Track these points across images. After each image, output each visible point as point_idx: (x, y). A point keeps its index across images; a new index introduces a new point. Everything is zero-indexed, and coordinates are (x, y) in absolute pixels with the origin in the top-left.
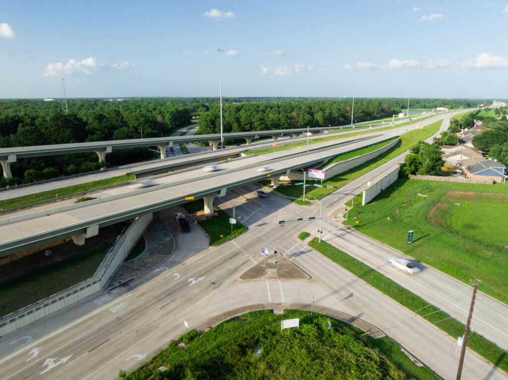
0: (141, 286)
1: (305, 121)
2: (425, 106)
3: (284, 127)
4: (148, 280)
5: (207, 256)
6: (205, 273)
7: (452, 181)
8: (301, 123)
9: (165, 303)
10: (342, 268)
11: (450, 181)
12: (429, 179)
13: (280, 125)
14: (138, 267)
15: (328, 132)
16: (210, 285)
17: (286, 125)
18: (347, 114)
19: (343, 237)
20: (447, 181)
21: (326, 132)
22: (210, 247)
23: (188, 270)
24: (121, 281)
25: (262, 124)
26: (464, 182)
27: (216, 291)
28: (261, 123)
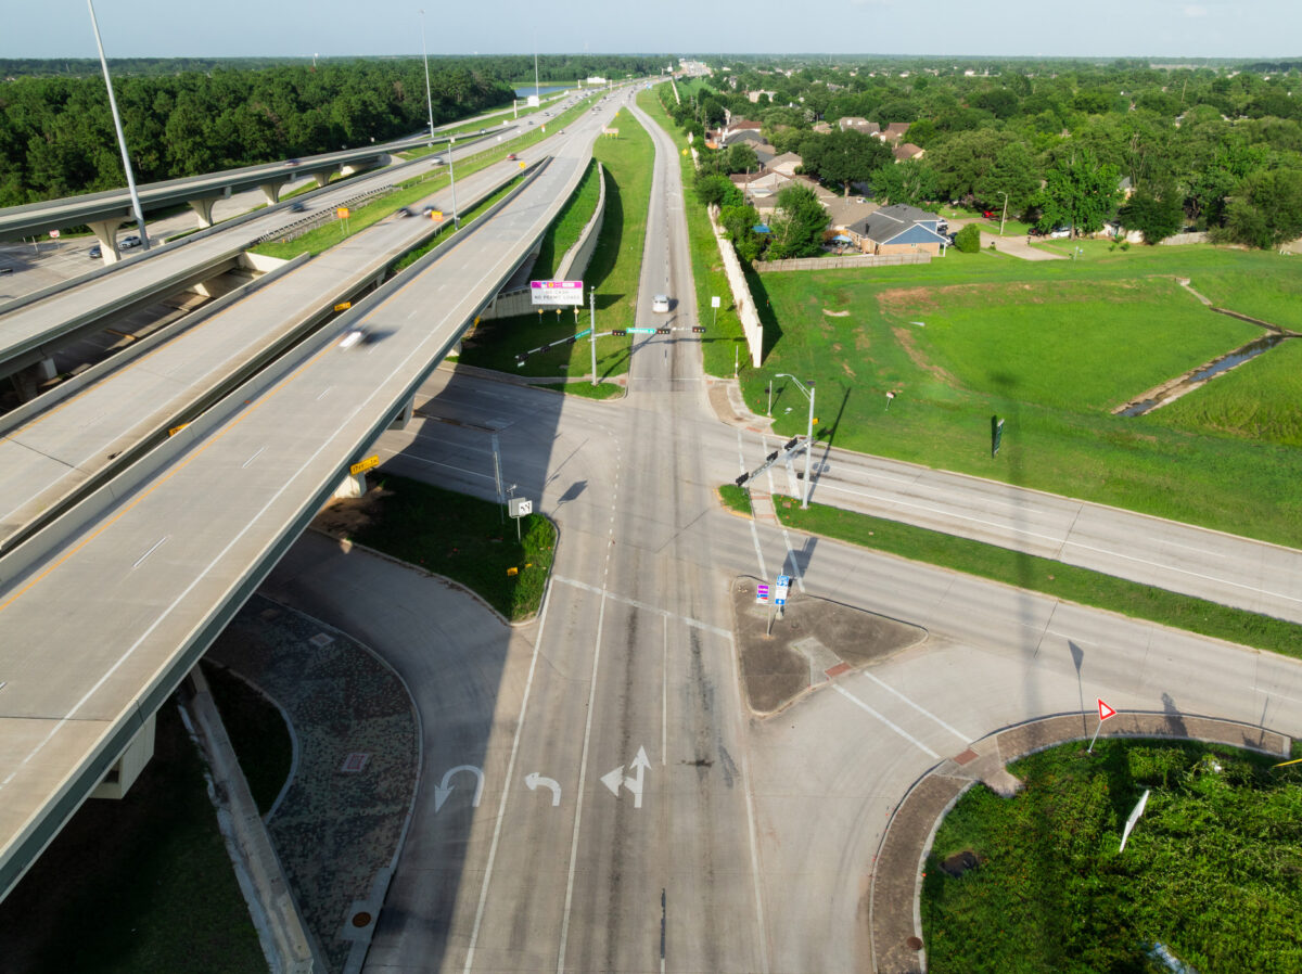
0: (465, 894)
1: (309, 130)
2: (549, 74)
3: (255, 152)
4: (457, 851)
5: (546, 664)
6: (627, 734)
7: (850, 265)
8: (297, 136)
9: (652, 925)
10: (953, 571)
11: (845, 266)
12: (800, 268)
13: (242, 148)
14: (350, 811)
15: (403, 161)
16: (701, 776)
17: (262, 145)
18: (400, 105)
19: (827, 474)
20: (839, 266)
21: (395, 160)
22: (519, 626)
23: (550, 744)
24: (357, 907)
25: (197, 146)
26: (876, 264)
27: (745, 788)
28: (195, 143)
